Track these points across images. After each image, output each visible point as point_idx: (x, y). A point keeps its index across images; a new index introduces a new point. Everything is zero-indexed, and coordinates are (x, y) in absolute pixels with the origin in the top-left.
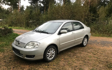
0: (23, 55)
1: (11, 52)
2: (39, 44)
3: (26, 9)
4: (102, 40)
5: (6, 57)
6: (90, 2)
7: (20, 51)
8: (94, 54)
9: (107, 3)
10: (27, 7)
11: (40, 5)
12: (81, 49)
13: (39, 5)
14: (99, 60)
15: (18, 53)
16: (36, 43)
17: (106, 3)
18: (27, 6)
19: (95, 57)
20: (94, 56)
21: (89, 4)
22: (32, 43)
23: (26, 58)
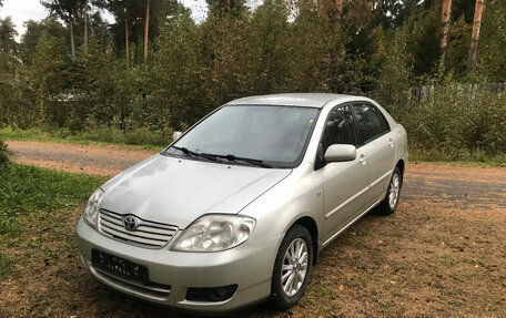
0: (168, 287)
1: (61, 271)
2: (250, 226)
3: (26, 37)
4: (439, 175)
5: (48, 304)
6: (340, 9)
7: (150, 268)
8: (453, 246)
9: (392, 13)
10: (32, 27)
11: (97, 17)
12: (384, 226)
13: (93, 16)
14: (495, 273)
15: (132, 277)
16: (237, 222)
17: (389, 14)
18: (31, 22)
19: (473, 263)
20: (462, 255)
21: (339, 17)
22: (214, 223)
23: (185, 302)
